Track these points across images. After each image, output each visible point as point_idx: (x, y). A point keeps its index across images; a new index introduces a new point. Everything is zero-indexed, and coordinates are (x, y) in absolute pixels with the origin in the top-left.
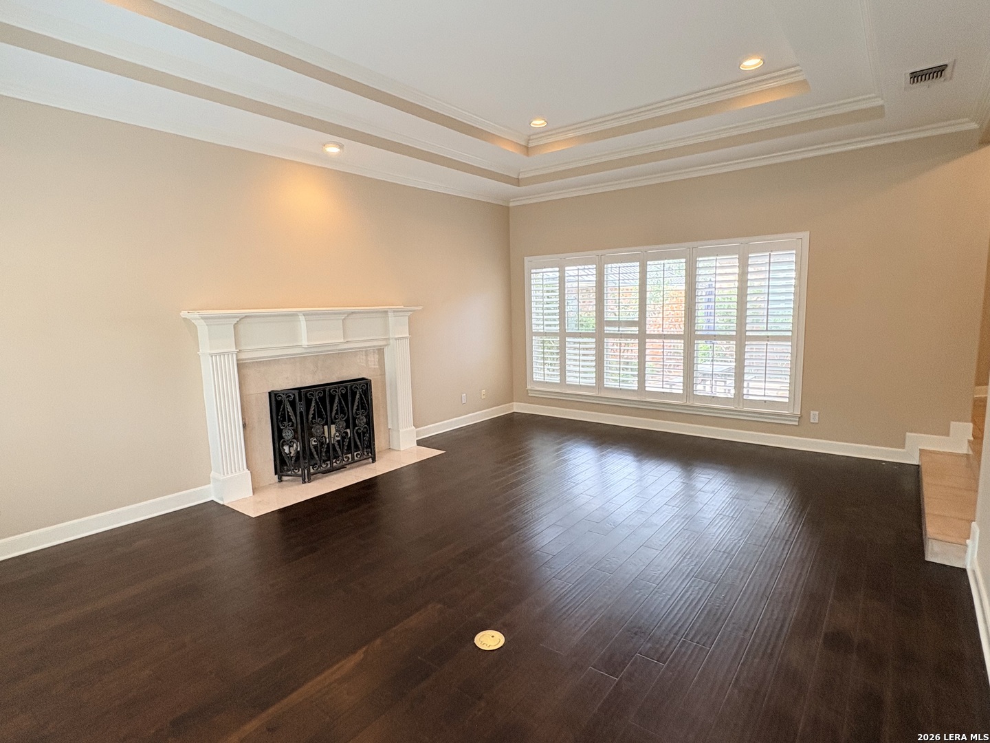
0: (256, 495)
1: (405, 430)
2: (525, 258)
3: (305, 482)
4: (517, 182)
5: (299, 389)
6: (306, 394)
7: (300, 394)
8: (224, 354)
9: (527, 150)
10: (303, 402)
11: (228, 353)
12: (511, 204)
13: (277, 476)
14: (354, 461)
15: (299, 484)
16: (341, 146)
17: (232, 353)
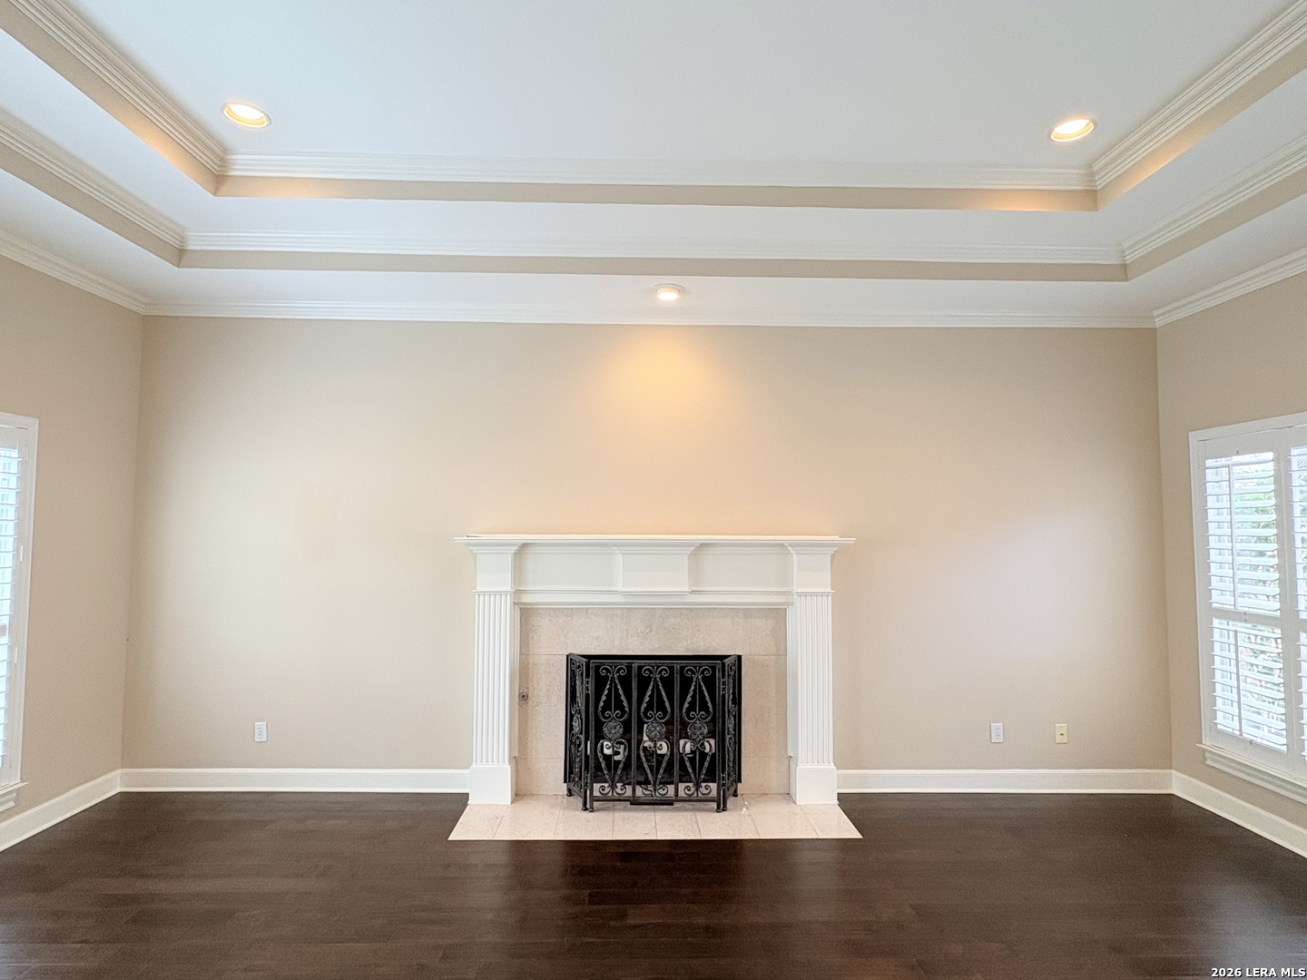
0: (517, 804)
1: (810, 766)
2: (1191, 434)
3: (586, 809)
4: (1122, 272)
5: (589, 657)
6: (597, 668)
7: (588, 665)
8: (495, 593)
9: (1091, 196)
10: (592, 680)
11: (501, 593)
12: (1159, 323)
13: (566, 784)
14: (677, 799)
15: (577, 809)
16: (681, 290)
17: (506, 593)
